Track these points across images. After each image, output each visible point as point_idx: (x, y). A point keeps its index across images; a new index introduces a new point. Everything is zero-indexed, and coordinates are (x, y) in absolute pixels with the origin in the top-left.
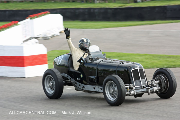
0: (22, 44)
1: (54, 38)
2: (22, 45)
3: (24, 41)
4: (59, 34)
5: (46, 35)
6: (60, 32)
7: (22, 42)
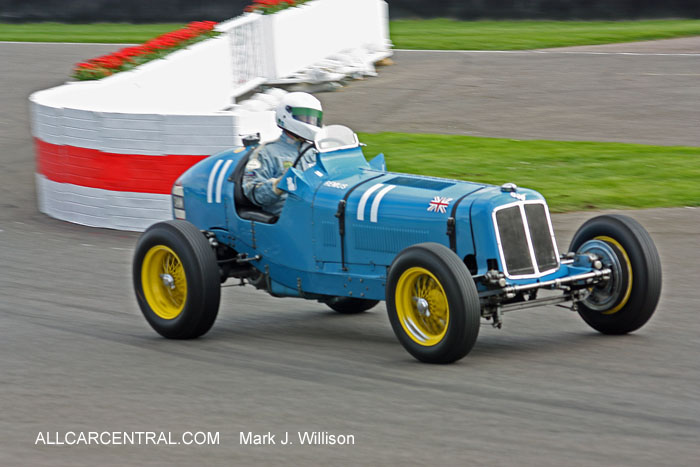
0: (228, 109)
1: (352, 85)
2: (229, 113)
3: (238, 99)
4: (370, 70)
5: (322, 75)
6: (378, 65)
7: (230, 103)
